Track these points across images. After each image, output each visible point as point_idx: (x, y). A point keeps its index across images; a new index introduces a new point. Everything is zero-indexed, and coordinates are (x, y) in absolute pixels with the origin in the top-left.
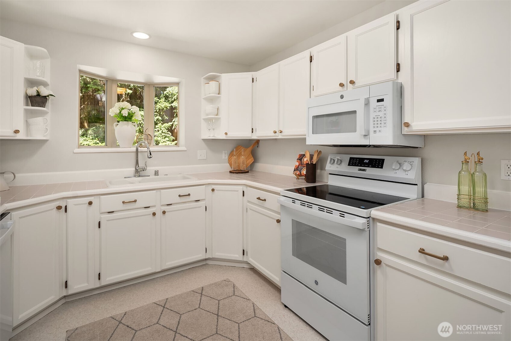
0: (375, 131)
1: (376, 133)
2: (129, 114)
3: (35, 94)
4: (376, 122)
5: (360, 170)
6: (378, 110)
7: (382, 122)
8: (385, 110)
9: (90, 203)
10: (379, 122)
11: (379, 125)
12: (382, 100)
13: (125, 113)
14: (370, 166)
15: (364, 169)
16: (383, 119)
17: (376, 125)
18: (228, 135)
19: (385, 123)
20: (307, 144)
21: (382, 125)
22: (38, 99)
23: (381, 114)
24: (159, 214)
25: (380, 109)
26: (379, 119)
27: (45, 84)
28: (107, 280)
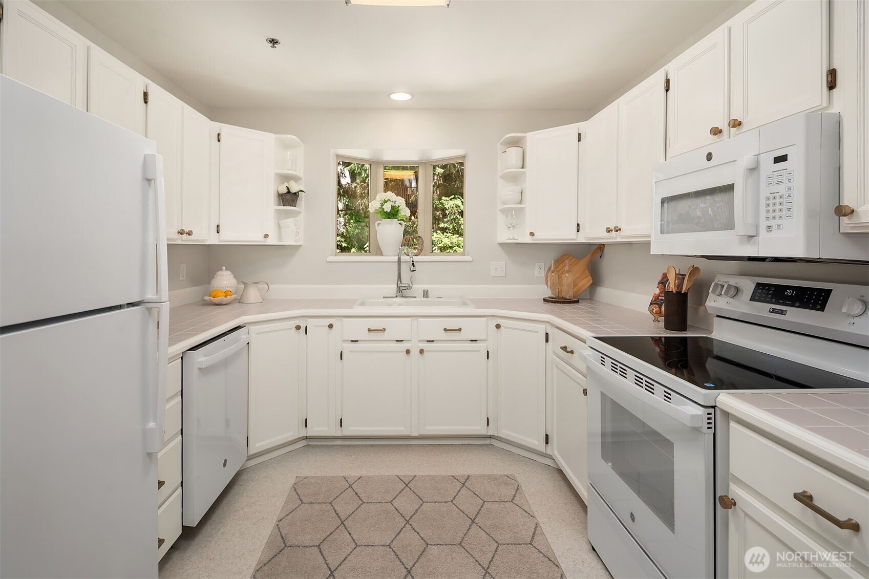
0: (769, 227)
1: (771, 231)
2: (393, 207)
3: (285, 191)
4: (771, 208)
5: (774, 311)
6: (775, 180)
7: (784, 207)
8: (790, 180)
9: (331, 326)
10: (778, 207)
11: (777, 214)
12: (783, 158)
13: (387, 208)
14: (798, 304)
15: (782, 311)
16: (785, 200)
17: (771, 215)
18: (535, 237)
19: (789, 209)
20: (651, 253)
21: (784, 213)
22: (288, 197)
23: (782, 189)
24: (415, 352)
25: (780, 179)
26: (778, 201)
27: (296, 179)
28: (350, 429)
